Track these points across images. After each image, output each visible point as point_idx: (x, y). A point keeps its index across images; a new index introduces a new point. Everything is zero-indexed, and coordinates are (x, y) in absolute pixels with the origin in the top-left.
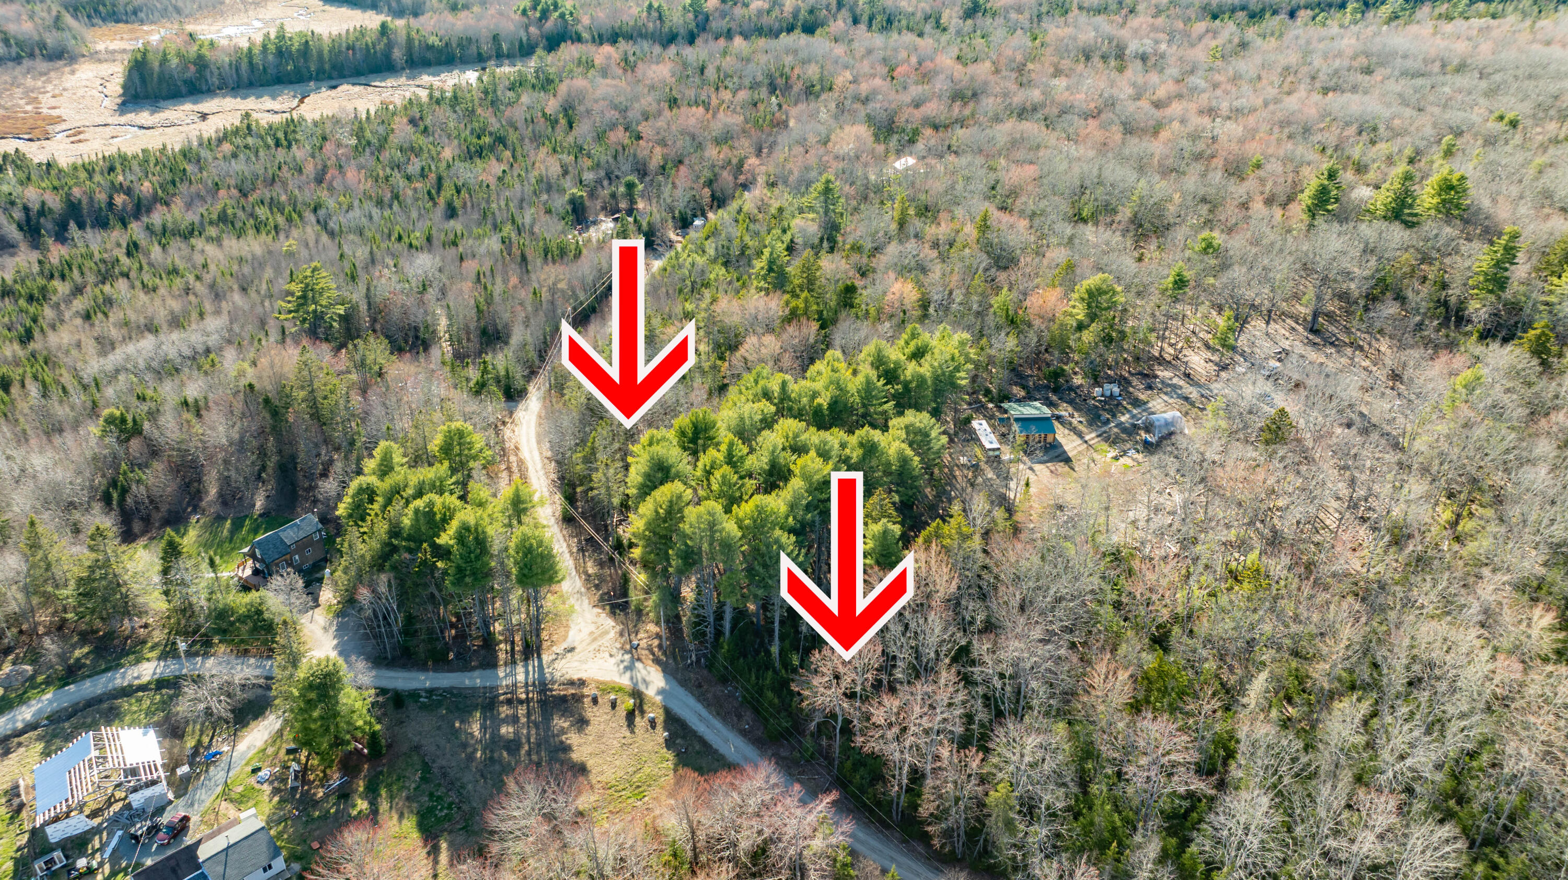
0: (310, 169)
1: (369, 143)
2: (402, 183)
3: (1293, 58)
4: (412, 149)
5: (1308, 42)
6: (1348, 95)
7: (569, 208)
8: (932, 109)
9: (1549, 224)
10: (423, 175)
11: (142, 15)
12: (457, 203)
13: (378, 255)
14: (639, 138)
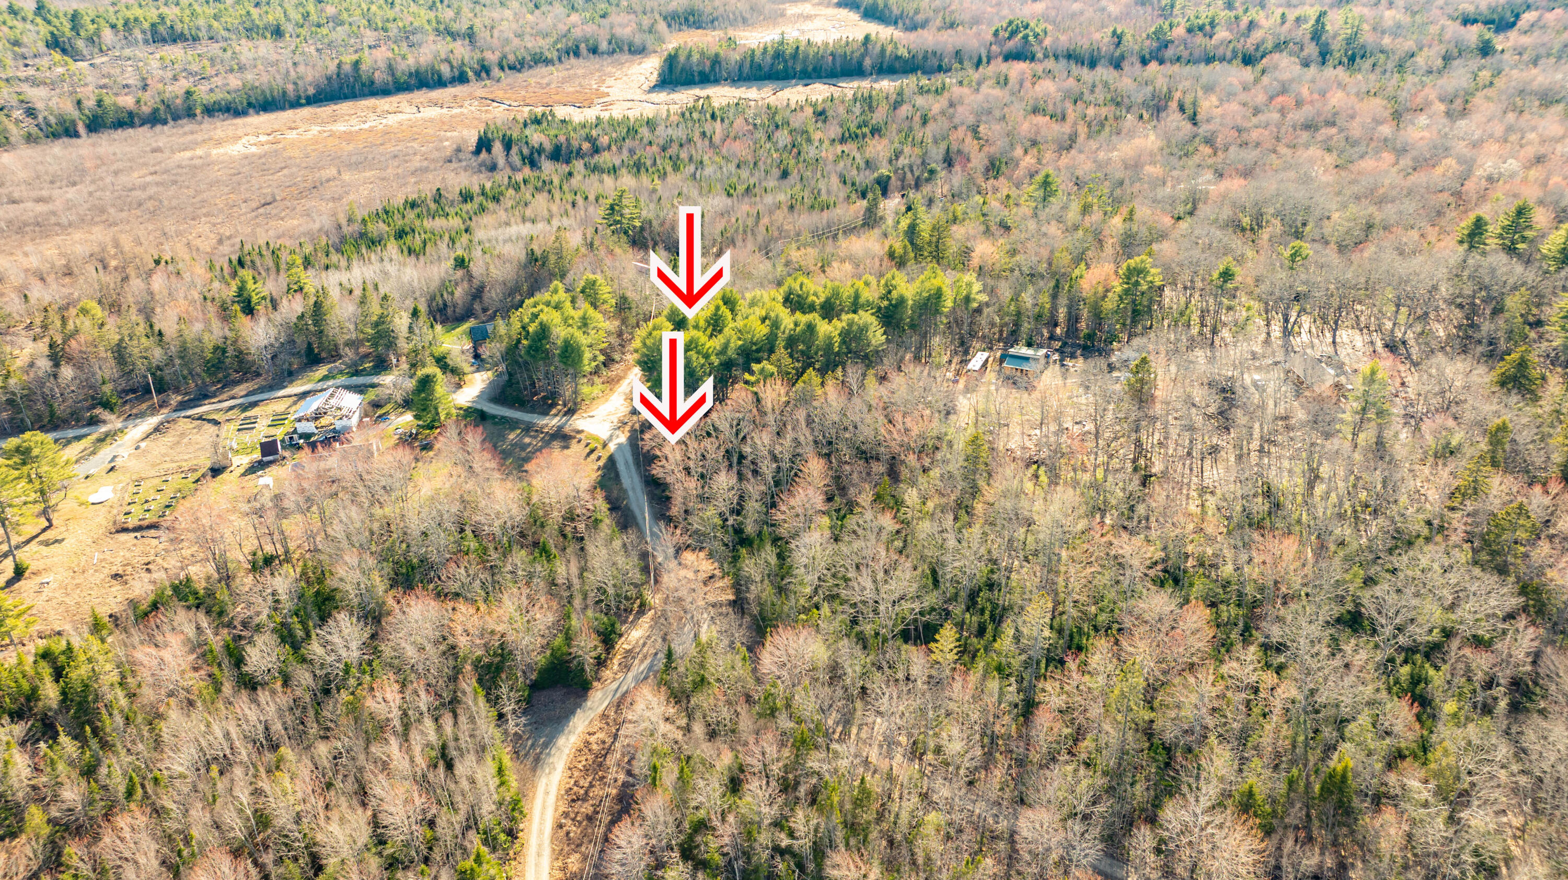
0: (717, 138)
1: (776, 125)
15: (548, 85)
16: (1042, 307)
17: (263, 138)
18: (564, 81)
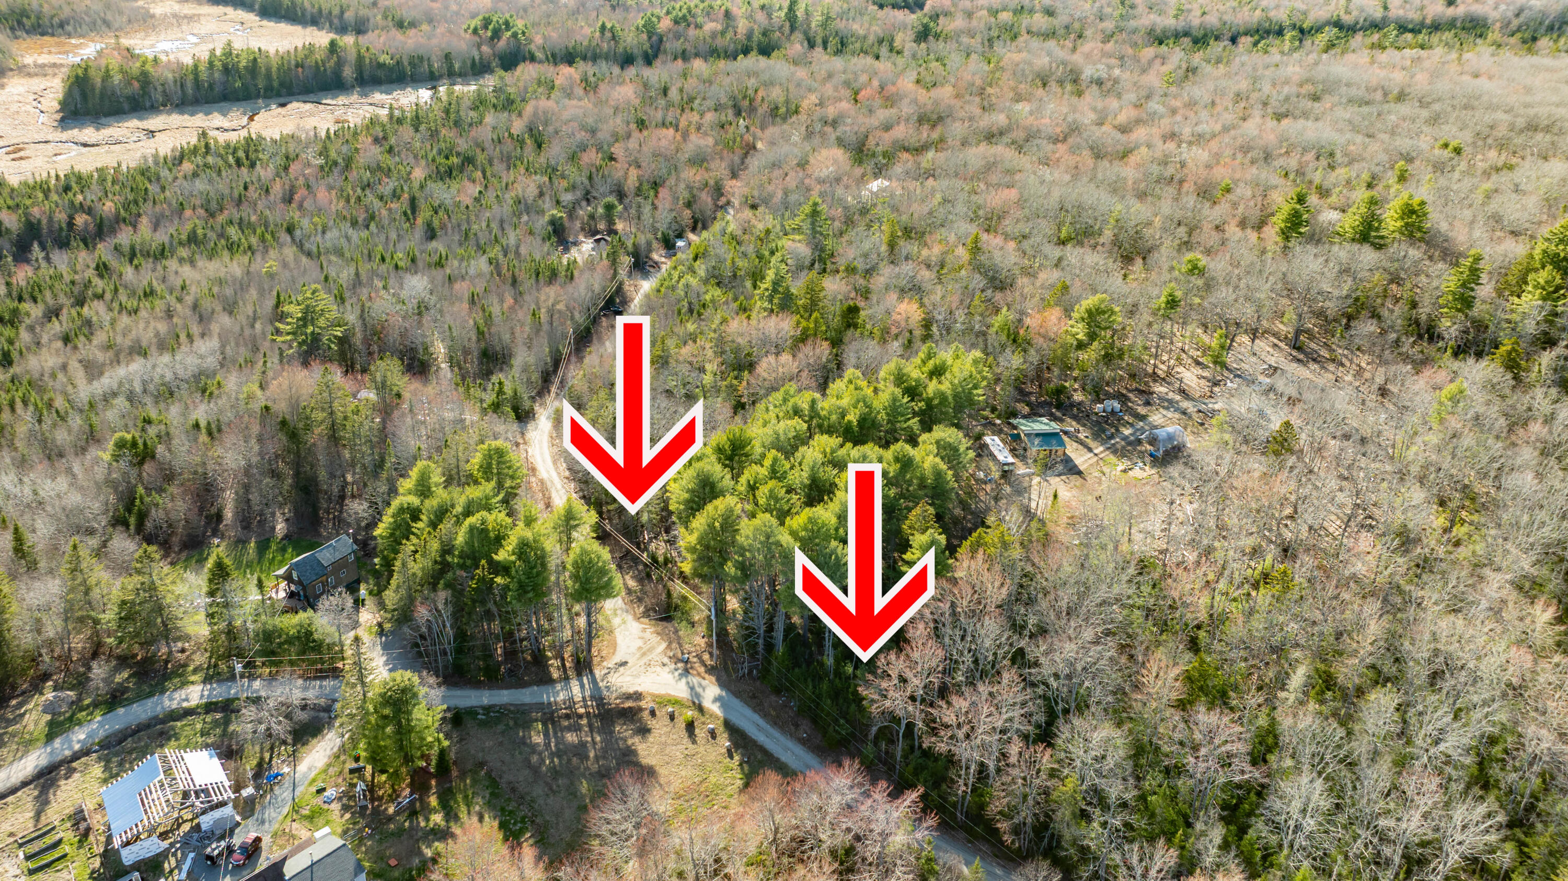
0: (277, 189)
1: (335, 163)
2: (377, 204)
3: (1244, 85)
4: (379, 168)
5: (1255, 69)
6: (1301, 122)
7: (550, 228)
8: (900, 132)
9: (1503, 247)
10: (395, 195)
11: (69, 28)
12: (436, 223)
13: (364, 277)
14: (612, 158)
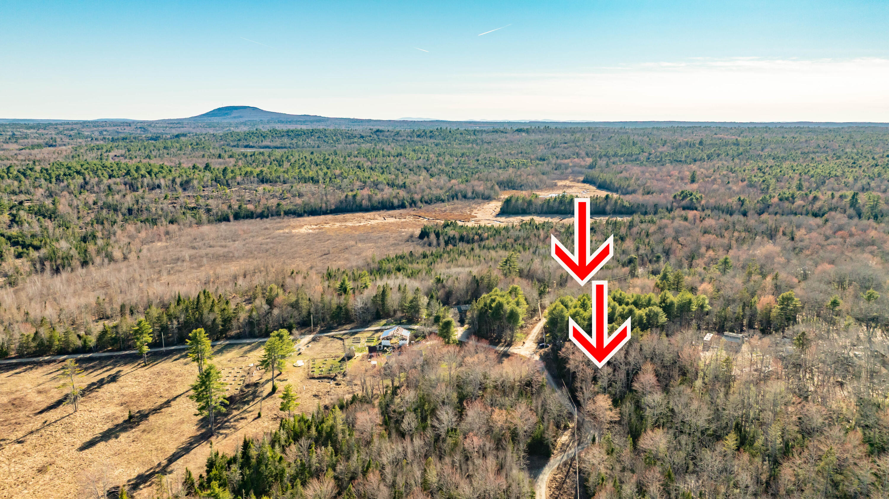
0: (542, 237)
15: (445, 211)
16: (739, 314)
17: (315, 227)
18: (453, 209)
